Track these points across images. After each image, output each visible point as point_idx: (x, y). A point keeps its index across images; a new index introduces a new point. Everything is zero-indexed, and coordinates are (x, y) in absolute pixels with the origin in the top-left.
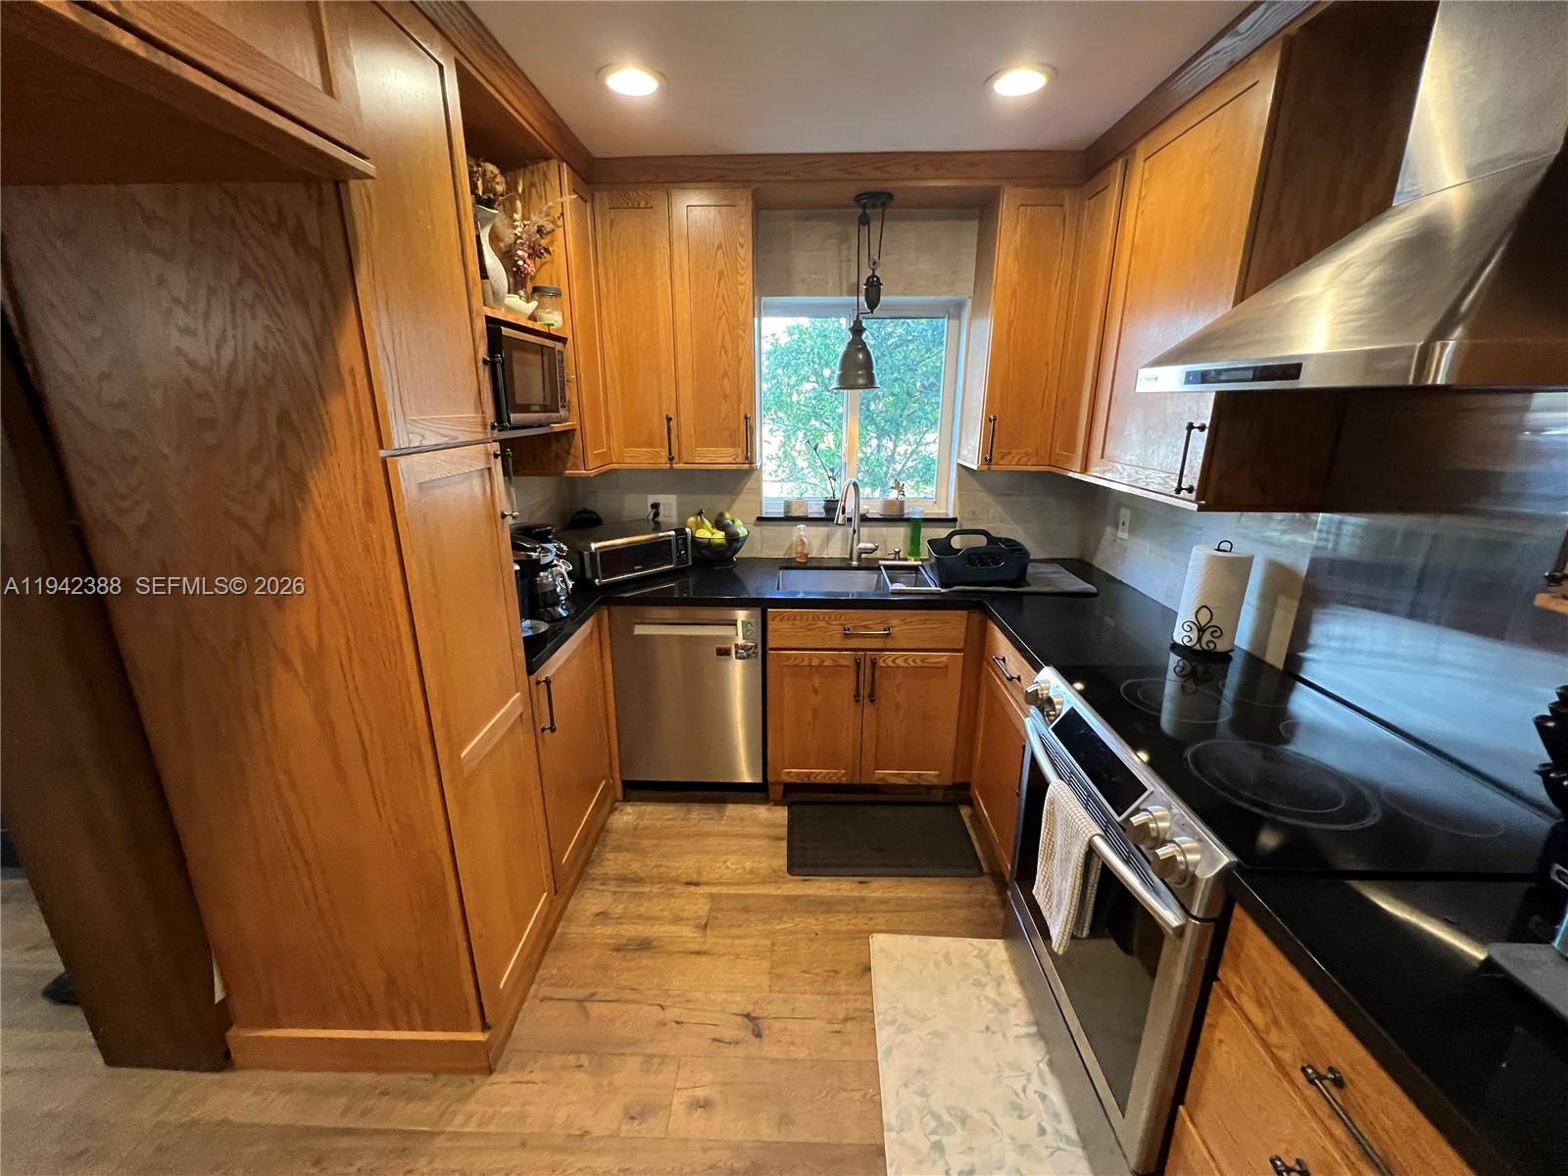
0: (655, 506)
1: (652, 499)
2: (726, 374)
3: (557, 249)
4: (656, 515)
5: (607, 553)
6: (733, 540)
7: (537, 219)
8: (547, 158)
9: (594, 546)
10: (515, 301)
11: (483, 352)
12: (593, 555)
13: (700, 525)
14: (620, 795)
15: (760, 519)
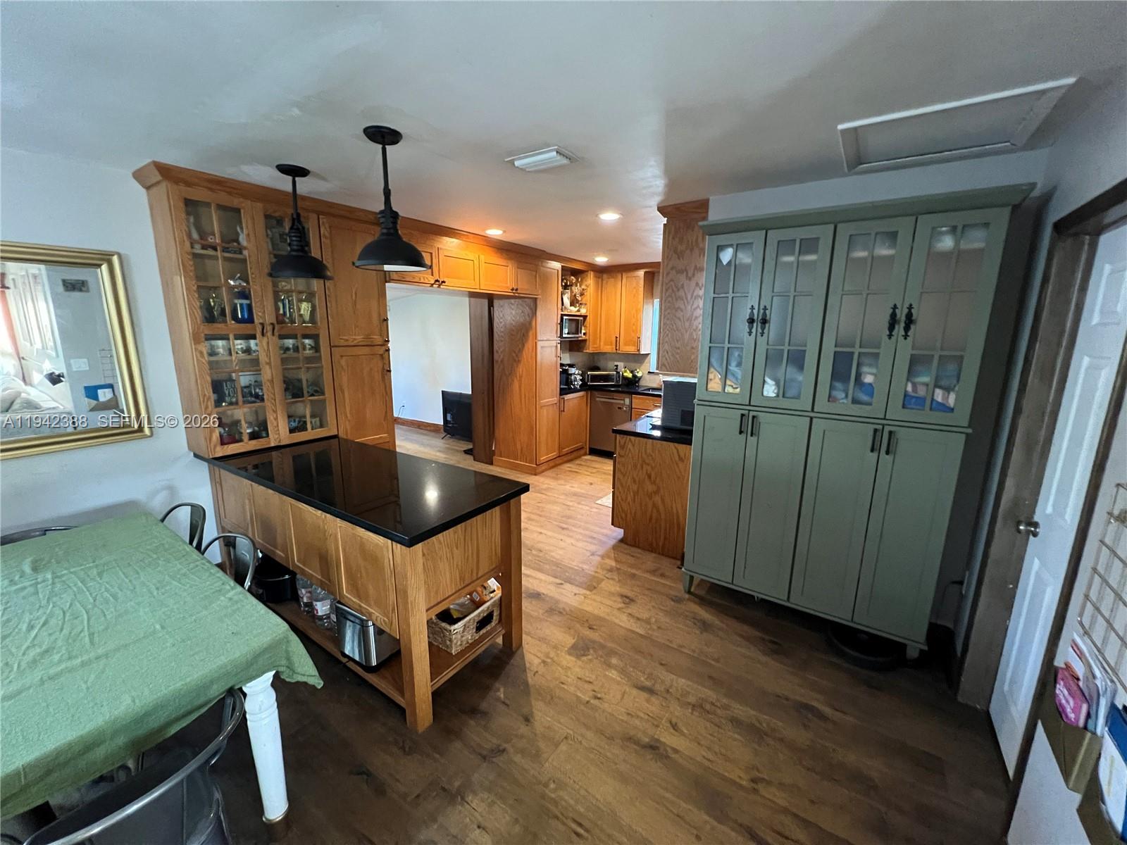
0: (617, 366)
1: (616, 363)
2: (634, 324)
3: (588, 293)
4: (617, 369)
5: (592, 376)
6: (634, 376)
7: (583, 287)
8: (587, 271)
9: (589, 373)
10: (572, 308)
11: (559, 322)
12: (588, 375)
13: (625, 371)
14: (588, 453)
15: (649, 372)
